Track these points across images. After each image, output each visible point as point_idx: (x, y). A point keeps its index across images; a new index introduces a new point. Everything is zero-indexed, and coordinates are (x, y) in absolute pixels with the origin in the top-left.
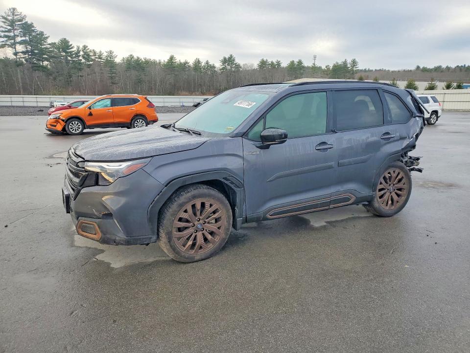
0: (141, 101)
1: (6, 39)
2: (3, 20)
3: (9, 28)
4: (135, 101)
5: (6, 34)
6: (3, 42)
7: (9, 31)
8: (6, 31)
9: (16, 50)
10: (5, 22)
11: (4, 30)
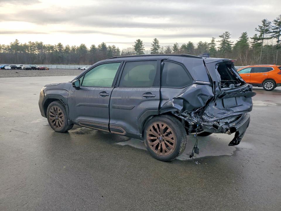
0: (274, 69)
1: (274, 33)
2: (275, 22)
3: (277, 26)
4: (269, 69)
5: (275, 30)
6: (272, 35)
7: (277, 28)
8: (275, 29)
9: (278, 39)
10: (275, 24)
11: (274, 28)
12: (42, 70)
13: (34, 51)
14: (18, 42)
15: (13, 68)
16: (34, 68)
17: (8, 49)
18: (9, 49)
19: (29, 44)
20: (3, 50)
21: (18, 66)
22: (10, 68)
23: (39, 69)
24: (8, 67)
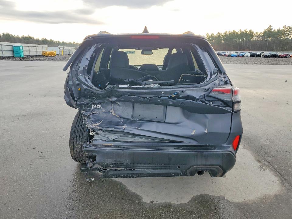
12: (284, 57)
13: (288, 36)
14: (271, 28)
15: (253, 55)
16: (275, 56)
17: (259, 36)
18: (261, 36)
19: (284, 29)
20: (255, 37)
21: (258, 53)
22: (249, 55)
23: (279, 56)
24: (247, 54)
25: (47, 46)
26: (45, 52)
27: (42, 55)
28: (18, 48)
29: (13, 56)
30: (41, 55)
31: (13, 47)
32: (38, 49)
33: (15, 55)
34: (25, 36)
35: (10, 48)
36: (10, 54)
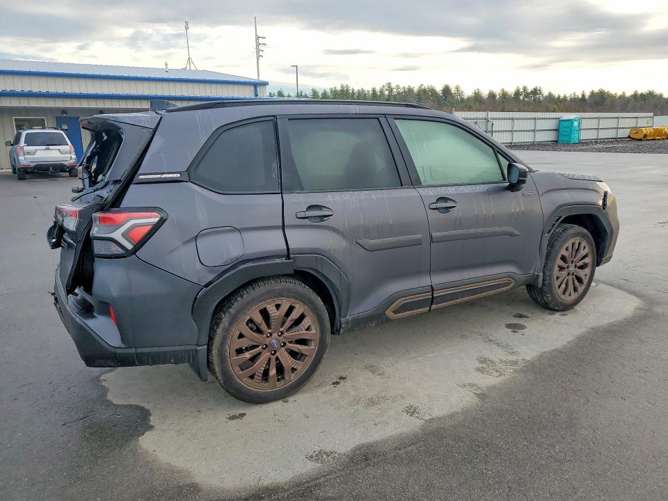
25: (651, 114)
26: (636, 129)
27: (629, 137)
28: (569, 123)
29: (556, 141)
30: (627, 136)
31: (560, 121)
32: (623, 123)
33: (561, 138)
34: (639, 92)
35: (551, 125)
36: (550, 137)
